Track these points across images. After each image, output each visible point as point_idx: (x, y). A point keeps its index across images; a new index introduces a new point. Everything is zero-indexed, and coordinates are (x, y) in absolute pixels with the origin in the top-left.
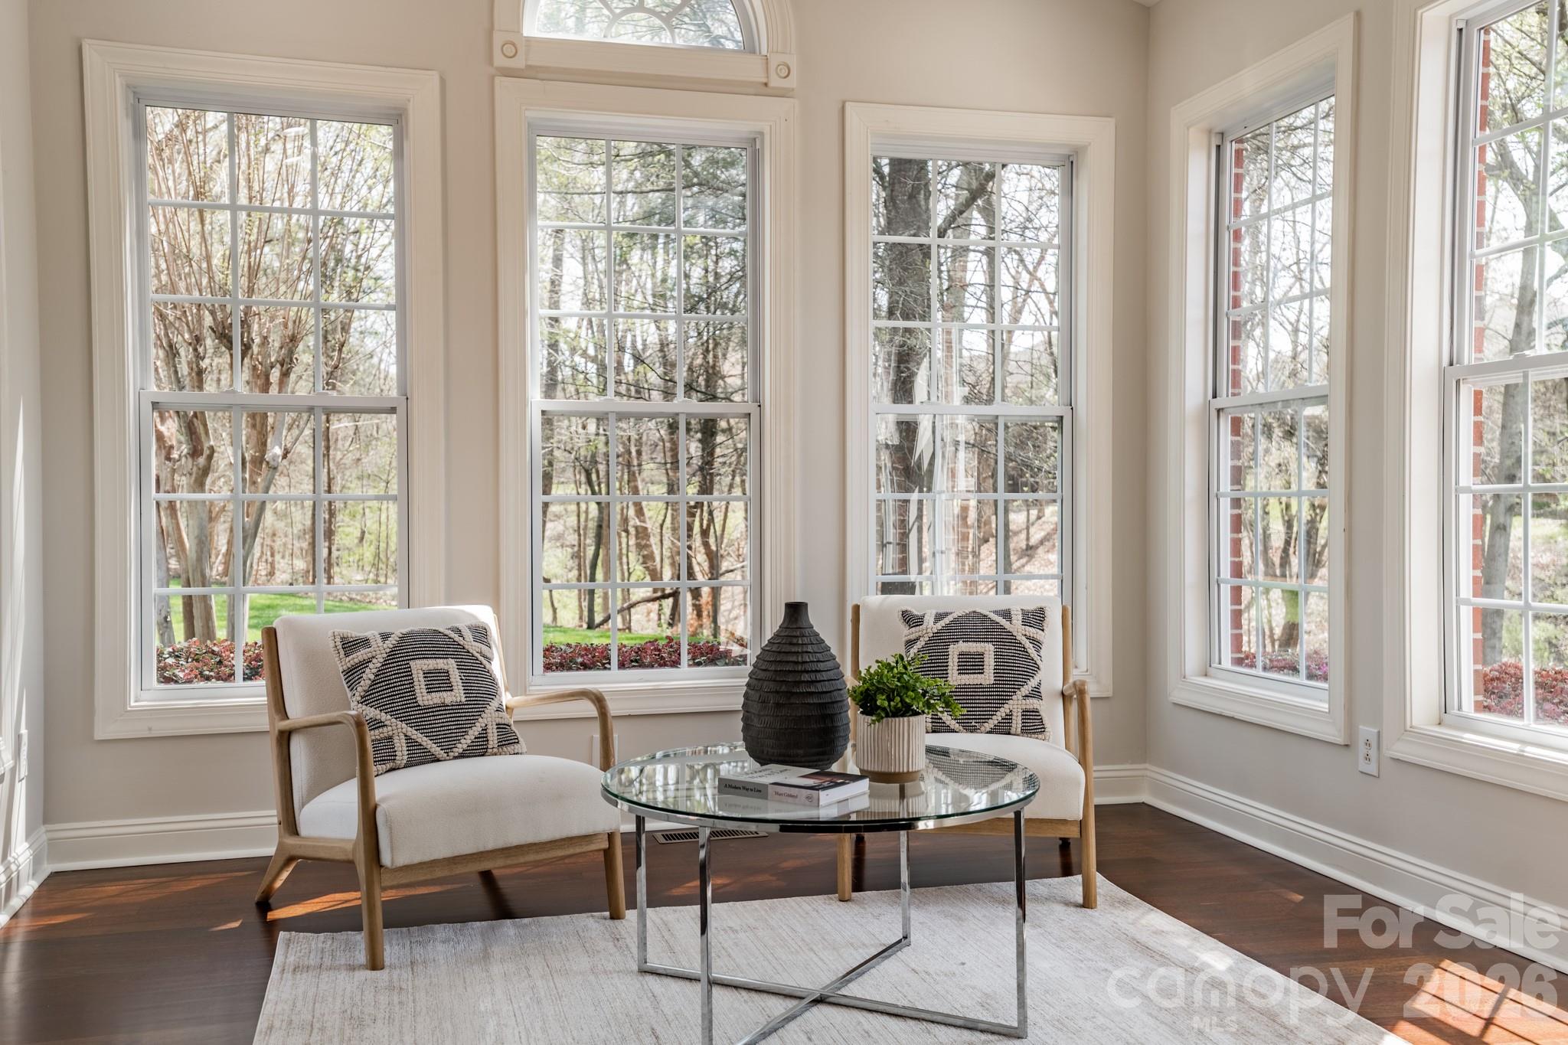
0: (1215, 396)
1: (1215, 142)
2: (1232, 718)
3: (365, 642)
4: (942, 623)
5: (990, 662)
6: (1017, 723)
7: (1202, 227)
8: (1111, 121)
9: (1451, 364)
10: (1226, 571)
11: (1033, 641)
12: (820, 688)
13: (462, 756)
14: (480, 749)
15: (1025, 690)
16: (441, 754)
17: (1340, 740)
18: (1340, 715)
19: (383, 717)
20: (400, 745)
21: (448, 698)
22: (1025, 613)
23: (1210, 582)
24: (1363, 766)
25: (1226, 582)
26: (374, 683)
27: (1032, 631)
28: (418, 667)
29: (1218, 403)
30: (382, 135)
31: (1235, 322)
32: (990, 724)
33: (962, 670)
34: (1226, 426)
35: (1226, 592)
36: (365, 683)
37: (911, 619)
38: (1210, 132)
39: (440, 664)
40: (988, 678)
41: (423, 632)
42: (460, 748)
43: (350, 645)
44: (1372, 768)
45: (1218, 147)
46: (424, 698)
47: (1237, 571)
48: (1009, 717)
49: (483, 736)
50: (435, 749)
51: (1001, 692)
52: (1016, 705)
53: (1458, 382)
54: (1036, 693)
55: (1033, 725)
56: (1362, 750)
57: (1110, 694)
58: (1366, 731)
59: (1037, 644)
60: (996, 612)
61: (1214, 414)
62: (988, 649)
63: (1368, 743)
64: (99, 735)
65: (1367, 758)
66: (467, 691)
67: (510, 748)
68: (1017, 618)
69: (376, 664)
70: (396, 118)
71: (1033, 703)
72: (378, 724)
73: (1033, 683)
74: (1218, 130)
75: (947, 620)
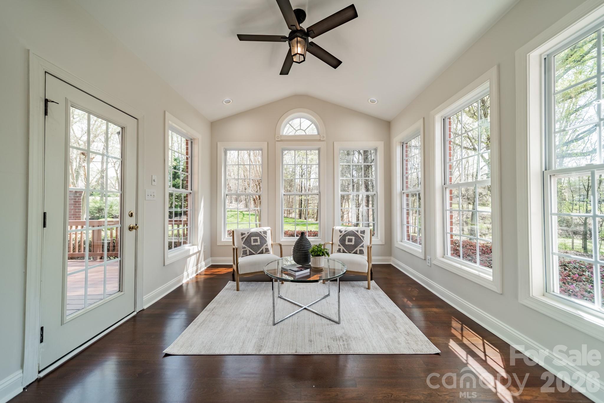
0: (403, 190)
1: (402, 144)
2: (405, 251)
3: (245, 234)
4: (345, 233)
5: (353, 240)
6: (358, 252)
7: (400, 160)
8: (383, 142)
9: (445, 184)
10: (405, 223)
11: (362, 236)
12: (305, 249)
13: (259, 254)
14: (262, 253)
15: (360, 246)
16: (255, 253)
17: (424, 258)
18: (423, 253)
19: (246, 247)
20: (248, 252)
21: (257, 244)
22: (361, 231)
23: (402, 225)
24: (428, 264)
25: (405, 225)
26: (245, 241)
27: (362, 235)
28: (252, 238)
29: (403, 191)
30: (261, 152)
31: (406, 177)
32: (353, 252)
33: (348, 242)
34: (405, 196)
35: (405, 227)
36: (244, 241)
37: (341, 232)
38: (401, 142)
39: (256, 238)
40: (353, 243)
41: (254, 232)
42: (258, 252)
43: (242, 234)
44: (429, 265)
45: (402, 145)
46: (253, 244)
47: (408, 223)
48: (357, 251)
49: (262, 250)
50: (254, 253)
51: (355, 246)
52: (358, 248)
53: (446, 188)
54: (363, 246)
55: (361, 252)
56: (428, 261)
57: (384, 244)
58: (428, 257)
59: (363, 237)
60: (356, 231)
61: (402, 193)
62: (353, 238)
63: (428, 260)
64: (218, 245)
65: (428, 263)
66: (260, 243)
67: (267, 253)
68: (359, 232)
69: (246, 238)
70: (261, 150)
71: (361, 248)
72: (245, 248)
73: (362, 244)
74: (402, 142)
75: (346, 232)
